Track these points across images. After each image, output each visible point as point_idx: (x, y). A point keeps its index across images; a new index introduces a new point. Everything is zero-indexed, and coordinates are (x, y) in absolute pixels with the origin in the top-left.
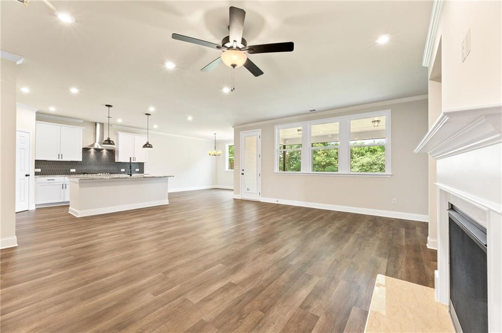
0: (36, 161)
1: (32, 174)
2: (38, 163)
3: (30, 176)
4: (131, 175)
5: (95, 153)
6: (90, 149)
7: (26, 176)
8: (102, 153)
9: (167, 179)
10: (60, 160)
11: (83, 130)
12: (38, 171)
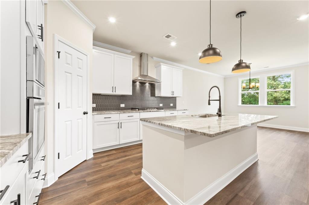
0: (94, 95)
1: (90, 111)
2: (96, 97)
3: (88, 114)
5: (140, 87)
7: (85, 113)
8: (145, 87)
10: (114, 93)
11: (133, 59)
12: (95, 106)
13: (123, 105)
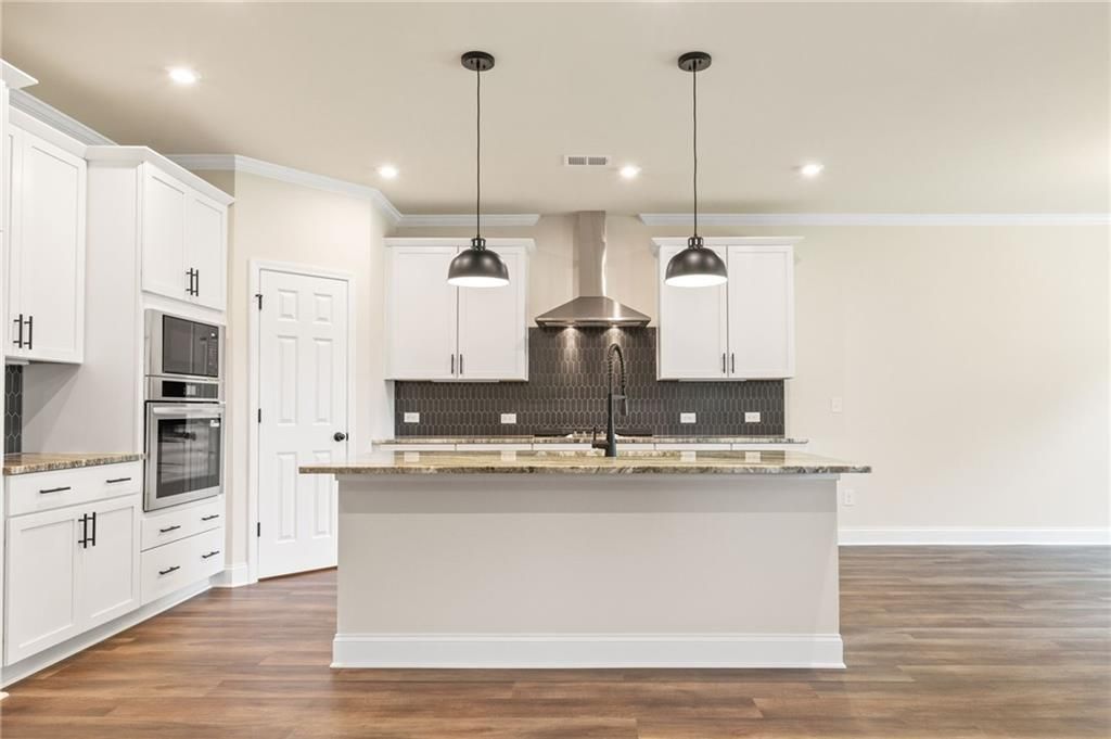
2: (405, 392)
4: (610, 453)
5: (581, 344)
6: (563, 328)
7: (338, 437)
9: (832, 486)
10: (457, 377)
12: (418, 421)
13: (509, 419)
